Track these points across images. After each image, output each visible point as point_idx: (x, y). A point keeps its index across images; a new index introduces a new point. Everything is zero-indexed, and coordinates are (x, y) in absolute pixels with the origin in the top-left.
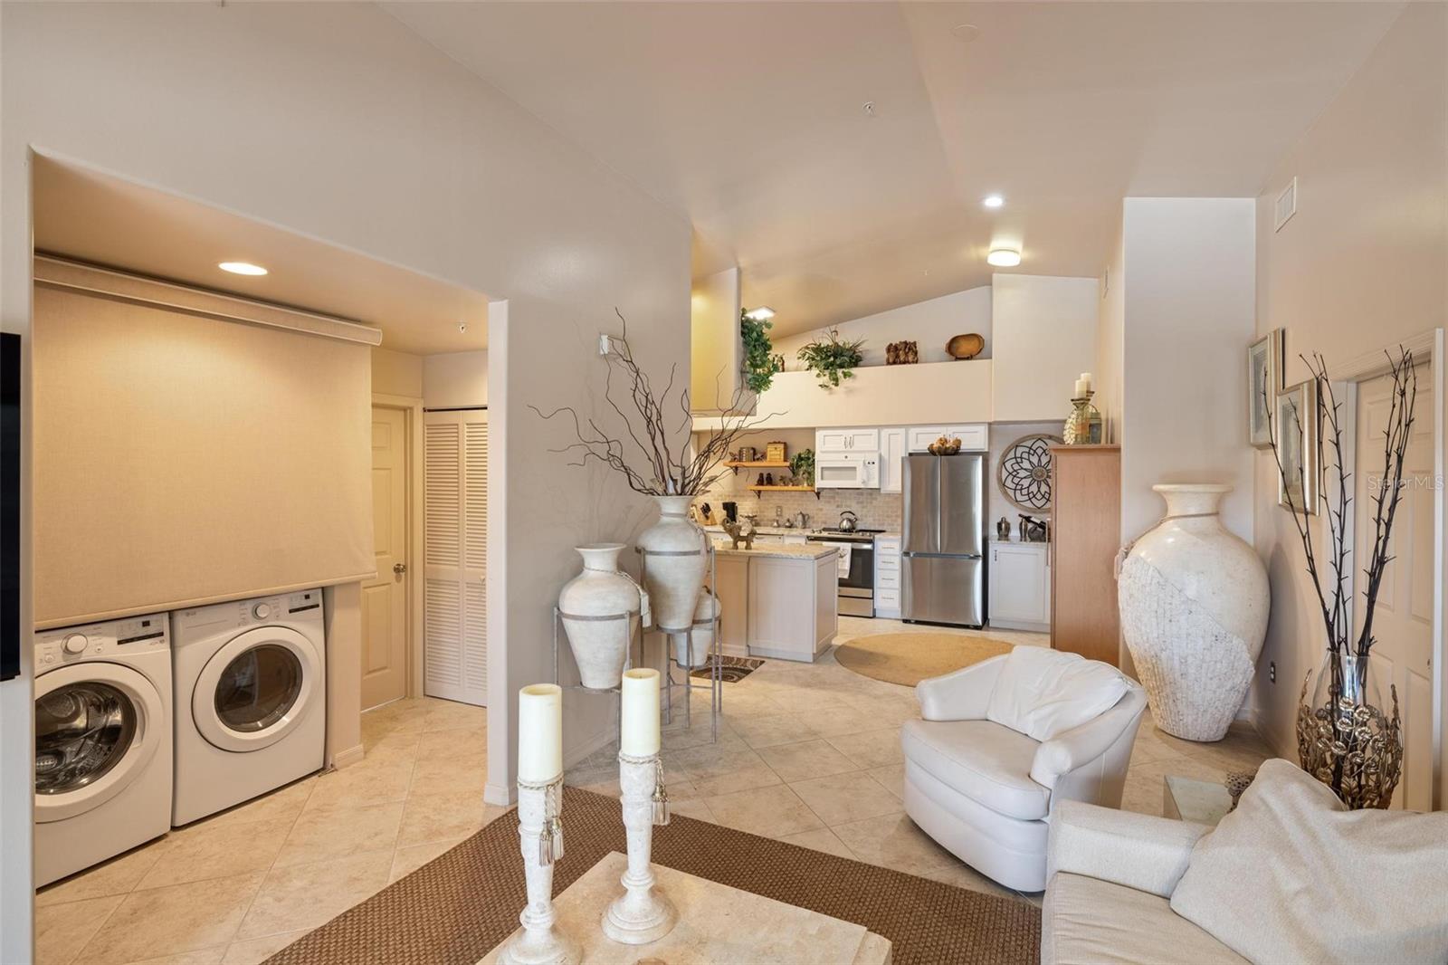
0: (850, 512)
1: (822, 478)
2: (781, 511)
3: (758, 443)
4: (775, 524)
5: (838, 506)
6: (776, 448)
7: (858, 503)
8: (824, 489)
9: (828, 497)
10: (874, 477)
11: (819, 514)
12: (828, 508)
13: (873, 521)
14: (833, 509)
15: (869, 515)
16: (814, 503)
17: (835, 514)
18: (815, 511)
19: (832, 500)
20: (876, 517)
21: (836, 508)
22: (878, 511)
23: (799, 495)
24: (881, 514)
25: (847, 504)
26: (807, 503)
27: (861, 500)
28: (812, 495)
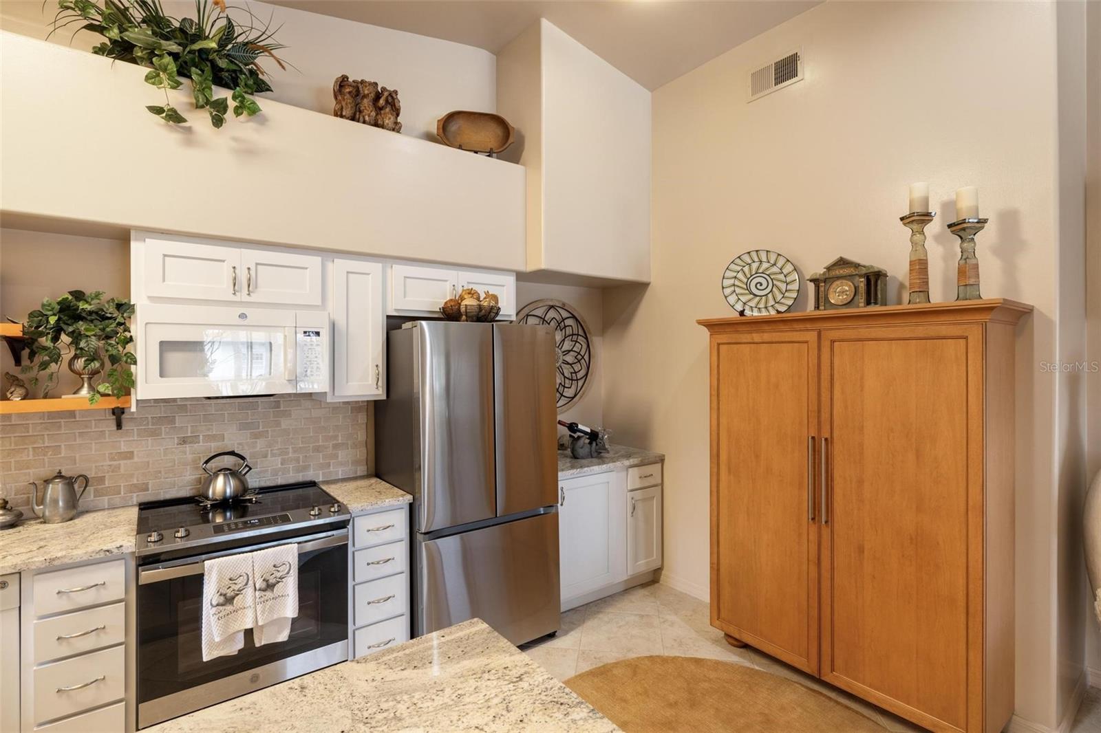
0: (229, 453)
1: (162, 374)
7: (241, 427)
9: (150, 418)
10: (318, 367)
11: (119, 468)
12: (150, 450)
13: (282, 464)
14: (167, 449)
15: (271, 453)
16: (103, 441)
17: (175, 461)
18: (105, 464)
19: (163, 427)
20: (290, 455)
21: (179, 446)
22: (293, 441)
23: (42, 423)
24: (301, 446)
25: (210, 433)
26: (73, 443)
27: (250, 421)
28: (95, 420)
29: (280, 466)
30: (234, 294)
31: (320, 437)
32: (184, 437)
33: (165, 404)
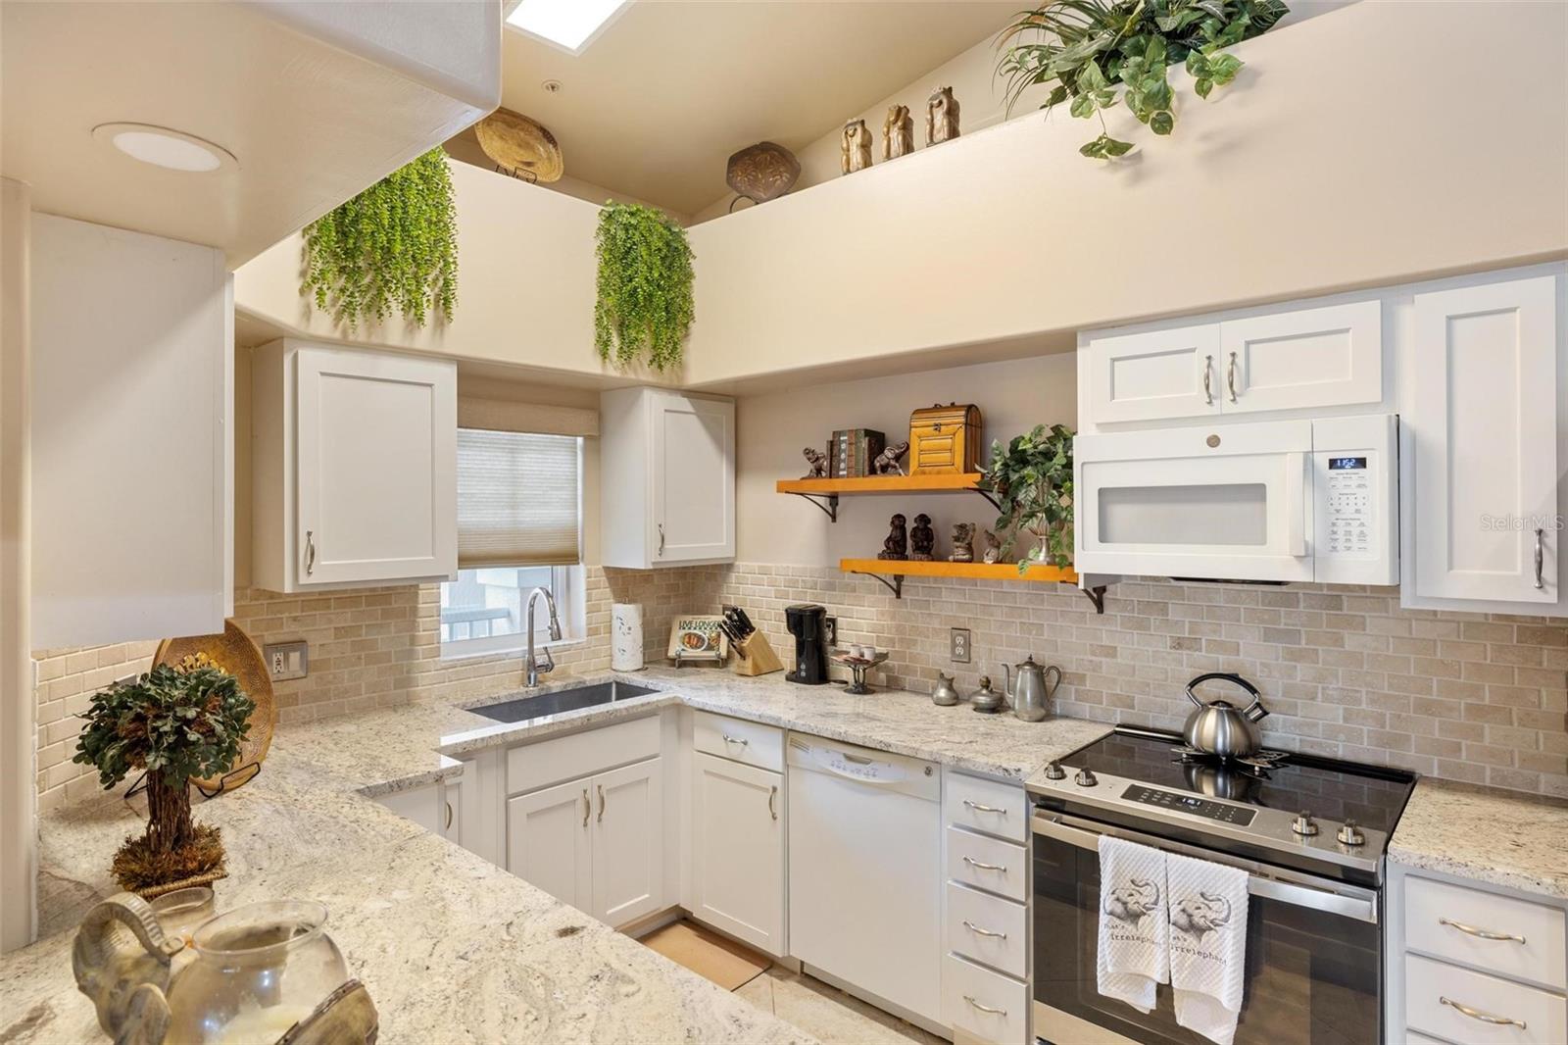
0: (1233, 678)
1: (1103, 537)
2: (968, 645)
3: (888, 410)
4: (942, 693)
5: (1179, 644)
6: (937, 427)
7: (1269, 635)
8: (1116, 579)
9: (1136, 603)
10: (1362, 532)
11: (1101, 668)
12: (1136, 649)
13: (1345, 720)
14: (1157, 651)
15: (1323, 694)
16: (1083, 626)
17: (1167, 672)
18: (1085, 657)
19: (1152, 618)
20: (1364, 706)
21: (1173, 651)
22: (1368, 678)
23: (1027, 594)
24: (1386, 691)
25: (1218, 639)
26: (1054, 623)
27: (1282, 627)
28: (1076, 596)
29: (1341, 722)
30: (1210, 403)
31: (1435, 682)
32: (1179, 638)
33: (1155, 583)
